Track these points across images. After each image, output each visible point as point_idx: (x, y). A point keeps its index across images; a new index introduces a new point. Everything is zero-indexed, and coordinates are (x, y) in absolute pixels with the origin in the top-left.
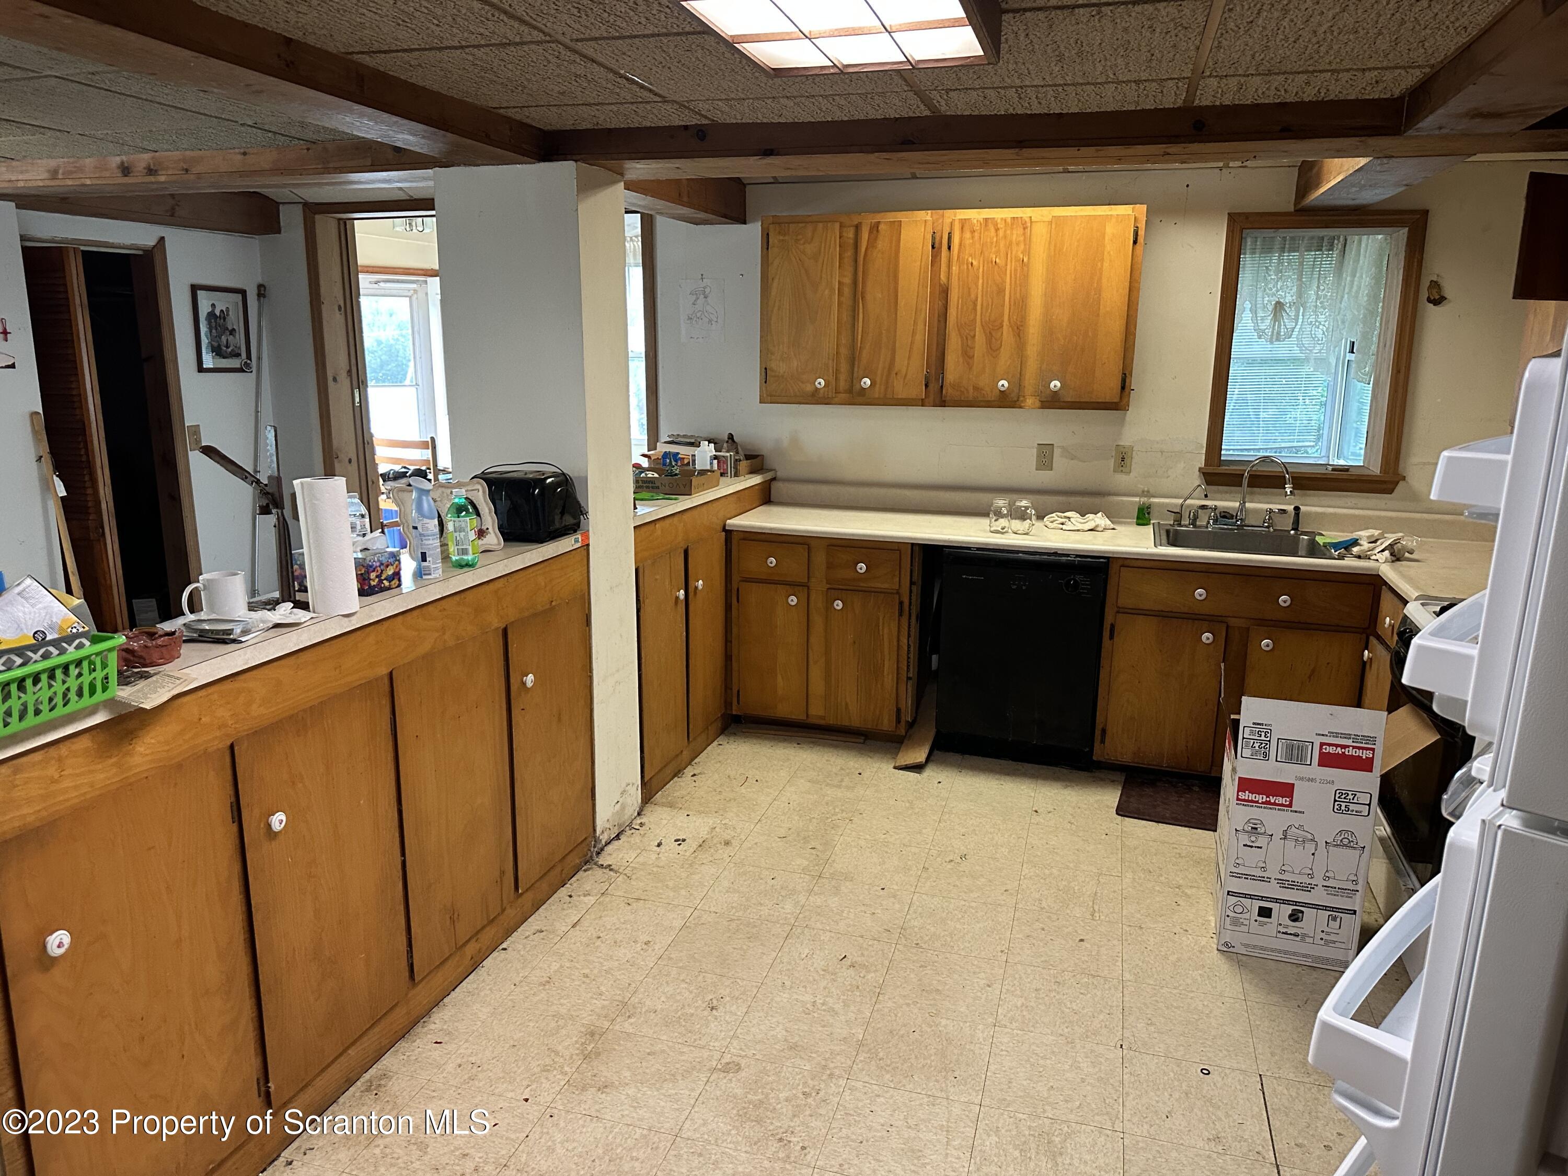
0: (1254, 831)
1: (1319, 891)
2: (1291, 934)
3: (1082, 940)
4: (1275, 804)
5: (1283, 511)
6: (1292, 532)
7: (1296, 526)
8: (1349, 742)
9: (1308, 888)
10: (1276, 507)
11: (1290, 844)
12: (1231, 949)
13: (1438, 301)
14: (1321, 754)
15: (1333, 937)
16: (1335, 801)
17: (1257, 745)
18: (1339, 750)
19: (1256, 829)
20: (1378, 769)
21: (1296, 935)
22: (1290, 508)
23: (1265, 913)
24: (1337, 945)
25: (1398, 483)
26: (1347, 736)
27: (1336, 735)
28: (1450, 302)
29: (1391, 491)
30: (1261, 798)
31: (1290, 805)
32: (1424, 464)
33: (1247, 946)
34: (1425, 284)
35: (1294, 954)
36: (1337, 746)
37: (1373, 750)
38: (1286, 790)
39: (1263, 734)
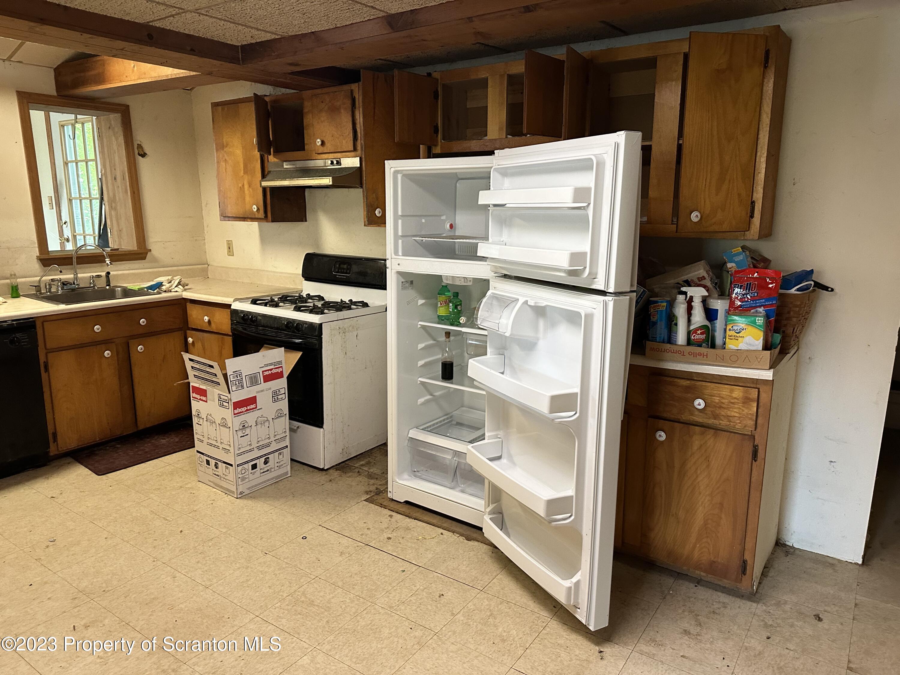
0: (244, 427)
1: (274, 443)
2: (266, 471)
3: (181, 531)
4: (250, 409)
5: (99, 276)
6: (108, 287)
7: (108, 283)
8: (272, 367)
9: (268, 445)
10: (94, 274)
11: (259, 426)
12: (244, 494)
13: (143, 155)
14: (264, 376)
15: (282, 463)
16: (273, 397)
17: (237, 383)
18: (270, 372)
19: (244, 426)
20: (286, 375)
21: (268, 471)
22: (103, 274)
23: (254, 467)
24: (284, 465)
25: (147, 253)
26: (271, 364)
27: (267, 365)
28: (148, 156)
29: (144, 258)
30: (244, 409)
31: (256, 407)
32: (156, 242)
33: (248, 489)
34: (136, 146)
35: (268, 480)
36: (268, 370)
37: (282, 367)
38: (253, 400)
39: (238, 376)
